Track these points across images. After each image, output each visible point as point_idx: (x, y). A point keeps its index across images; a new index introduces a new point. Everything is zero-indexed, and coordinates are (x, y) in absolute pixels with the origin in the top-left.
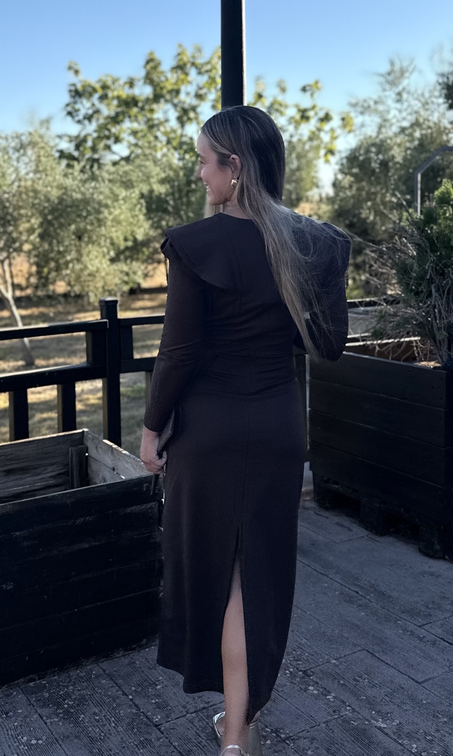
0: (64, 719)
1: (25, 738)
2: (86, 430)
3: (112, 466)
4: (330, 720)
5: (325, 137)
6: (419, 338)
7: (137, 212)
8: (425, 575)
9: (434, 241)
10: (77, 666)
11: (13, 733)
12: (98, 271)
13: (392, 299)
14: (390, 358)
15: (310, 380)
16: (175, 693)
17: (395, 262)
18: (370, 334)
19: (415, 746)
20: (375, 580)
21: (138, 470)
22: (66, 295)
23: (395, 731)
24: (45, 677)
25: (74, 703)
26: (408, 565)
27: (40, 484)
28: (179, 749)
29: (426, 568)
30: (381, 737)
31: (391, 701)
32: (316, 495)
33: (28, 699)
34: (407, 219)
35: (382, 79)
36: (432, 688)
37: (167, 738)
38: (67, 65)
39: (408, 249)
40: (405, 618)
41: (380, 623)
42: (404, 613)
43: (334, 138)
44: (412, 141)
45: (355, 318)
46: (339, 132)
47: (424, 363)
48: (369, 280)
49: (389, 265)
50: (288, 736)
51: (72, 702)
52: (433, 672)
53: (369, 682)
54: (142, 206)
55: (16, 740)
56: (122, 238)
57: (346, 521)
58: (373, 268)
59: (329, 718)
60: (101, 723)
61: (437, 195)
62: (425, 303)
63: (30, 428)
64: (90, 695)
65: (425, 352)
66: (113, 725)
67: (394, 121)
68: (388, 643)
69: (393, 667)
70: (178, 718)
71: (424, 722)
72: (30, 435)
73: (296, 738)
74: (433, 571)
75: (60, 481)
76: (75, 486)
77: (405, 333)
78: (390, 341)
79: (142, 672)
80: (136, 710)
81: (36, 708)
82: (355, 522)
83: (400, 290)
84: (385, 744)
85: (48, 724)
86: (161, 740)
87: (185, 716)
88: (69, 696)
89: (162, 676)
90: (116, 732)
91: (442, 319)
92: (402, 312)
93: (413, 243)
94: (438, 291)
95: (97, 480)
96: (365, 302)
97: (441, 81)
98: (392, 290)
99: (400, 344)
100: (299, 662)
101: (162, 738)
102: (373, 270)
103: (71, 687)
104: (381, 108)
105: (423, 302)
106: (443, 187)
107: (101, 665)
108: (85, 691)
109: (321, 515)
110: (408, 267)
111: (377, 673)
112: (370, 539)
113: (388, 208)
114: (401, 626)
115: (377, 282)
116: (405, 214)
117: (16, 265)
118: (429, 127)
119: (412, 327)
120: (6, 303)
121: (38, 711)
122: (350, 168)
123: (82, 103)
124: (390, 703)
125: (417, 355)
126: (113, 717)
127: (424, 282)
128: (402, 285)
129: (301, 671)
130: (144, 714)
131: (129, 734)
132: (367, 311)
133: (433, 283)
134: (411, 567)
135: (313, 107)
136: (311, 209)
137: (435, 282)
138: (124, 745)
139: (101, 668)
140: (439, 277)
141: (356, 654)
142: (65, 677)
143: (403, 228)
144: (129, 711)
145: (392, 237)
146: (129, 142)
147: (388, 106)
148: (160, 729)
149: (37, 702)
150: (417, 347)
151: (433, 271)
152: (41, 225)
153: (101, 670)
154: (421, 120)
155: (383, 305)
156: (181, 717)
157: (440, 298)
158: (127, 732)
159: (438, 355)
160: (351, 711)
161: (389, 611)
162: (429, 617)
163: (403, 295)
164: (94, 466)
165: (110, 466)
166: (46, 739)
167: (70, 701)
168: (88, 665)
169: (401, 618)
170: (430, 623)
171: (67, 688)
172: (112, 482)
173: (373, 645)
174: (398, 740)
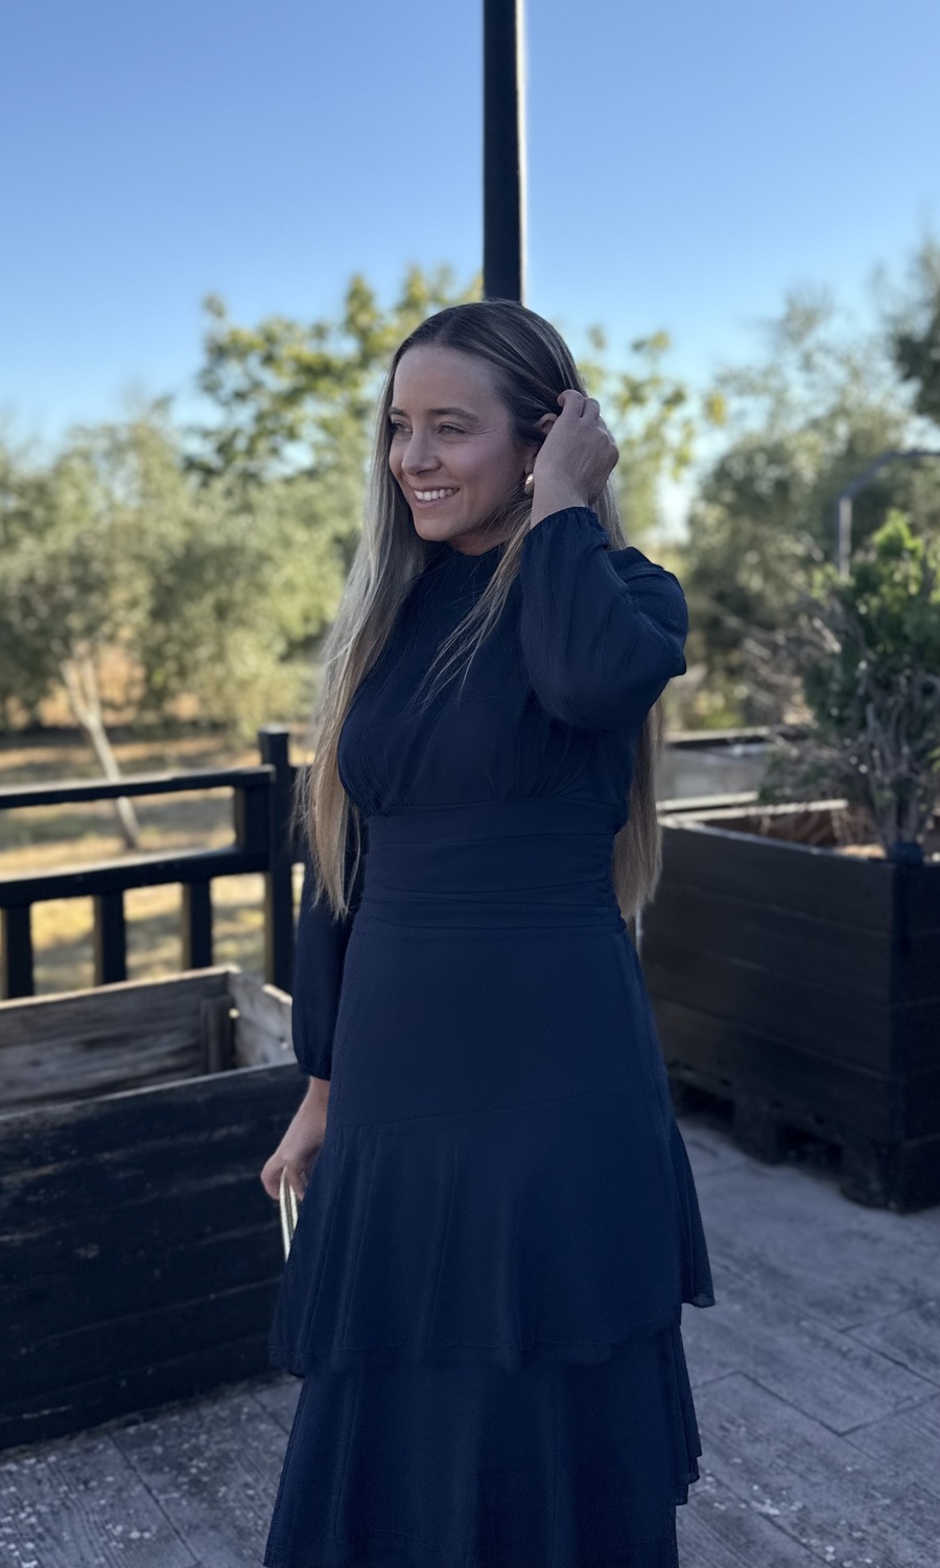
0: (190, 1494)
1: (120, 1528)
2: (233, 969)
6: (845, 803)
8: (852, 1238)
9: (872, 627)
10: (214, 1398)
11: (97, 1519)
12: (256, 677)
13: (791, 732)
14: (790, 841)
17: (801, 663)
19: (831, 1549)
20: (761, 1247)
22: (195, 722)
23: (796, 1521)
24: (156, 1419)
25: (209, 1465)
26: (821, 1220)
27: (148, 1066)
29: (853, 1225)
30: (768, 1531)
33: (126, 1458)
34: (823, 586)
36: (864, 1444)
39: (823, 638)
40: (815, 1315)
41: (768, 1324)
42: (812, 1305)
43: (689, 436)
44: (833, 443)
47: (853, 850)
48: (754, 697)
49: (789, 668)
51: (206, 1464)
52: (866, 1415)
53: (748, 1433)
55: (102, 1531)
56: (298, 618)
57: (708, 1138)
58: (761, 675)
60: (258, 1503)
61: (878, 540)
62: (854, 738)
63: (129, 963)
65: (854, 829)
67: (798, 405)
68: (782, 1361)
69: (791, 1404)
71: (848, 1505)
72: (128, 977)
74: (866, 1230)
75: (184, 1060)
76: (211, 1071)
77: (817, 793)
81: (139, 1472)
82: (724, 1141)
83: (811, 715)
84: (777, 1546)
85: (162, 1503)
88: (199, 1453)
91: (886, 770)
92: (813, 755)
93: (835, 629)
94: (878, 715)
95: (254, 1060)
97: (889, 330)
98: (793, 715)
99: (807, 815)
102: (761, 679)
104: (774, 382)
105: (851, 736)
106: (889, 526)
107: (257, 1396)
108: (228, 1444)
111: (762, 1417)
112: (751, 1171)
114: (808, 1331)
115: (766, 701)
116: (819, 576)
117: (106, 667)
118: (866, 416)
119: (831, 782)
120: (87, 736)
121: (143, 1479)
122: (719, 491)
123: (227, 368)
124: (786, 1471)
125: (838, 834)
127: (853, 700)
128: (814, 707)
133: (869, 703)
134: (826, 1223)
135: (653, 380)
137: (873, 702)
139: (259, 1402)
141: (725, 1381)
142: (192, 1419)
143: (815, 601)
145: (794, 617)
146: (314, 441)
147: (788, 379)
149: (141, 1462)
150: (839, 820)
151: (870, 681)
152: (152, 592)
153: (258, 1406)
154: (850, 404)
155: (777, 742)
157: (883, 729)
159: (879, 833)
160: (715, 1484)
161: (785, 1302)
162: (859, 1315)
163: (815, 725)
164: (246, 1035)
166: (158, 1532)
167: (203, 1461)
168: (234, 1397)
169: (808, 1315)
170: (861, 1325)
171: (197, 1438)
172: (280, 1063)
173: (755, 1364)
174: (800, 1538)
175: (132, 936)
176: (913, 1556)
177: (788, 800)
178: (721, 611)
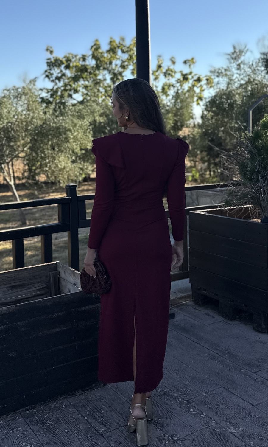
0: (47, 432)
1: (24, 444)
2: (58, 261)
3: (74, 283)
4: (203, 429)
5: (197, 90)
6: (252, 206)
7: (87, 134)
8: (257, 343)
9: (260, 149)
10: (54, 401)
12: (64, 168)
14: (236, 217)
15: (189, 230)
16: (112, 415)
17: (238, 161)
18: (224, 204)
19: (252, 443)
20: (228, 346)
23: (241, 434)
24: (35, 408)
25: (53, 422)
26: (247, 337)
27: (31, 294)
30: (232, 438)
32: (193, 297)
33: (26, 421)
34: (244, 137)
35: (229, 57)
37: (108, 442)
38: (45, 48)
39: (245, 153)
40: (246, 368)
41: (231, 371)
42: (245, 365)
43: (202, 91)
45: (215, 194)
46: (205, 87)
48: (223, 172)
49: (234, 163)
50: (178, 438)
51: (52, 422)
52: (262, 399)
54: (90, 130)
55: (18, 445)
57: (211, 312)
58: (225, 165)
59: (203, 427)
60: (69, 434)
61: (261, 123)
62: (255, 185)
63: (25, 261)
64: (62, 418)
65: (256, 213)
66: (76, 435)
67: (236, 80)
68: (236, 383)
69: (239, 397)
70: (114, 430)
71: (257, 428)
72: (25, 266)
73: (183, 440)
74: (261, 340)
75: (43, 292)
76: (52, 295)
78: (235, 207)
79: (93, 403)
80: (90, 426)
81: (30, 426)
82: (216, 313)
83: (241, 178)
84: (235, 442)
85: (37, 435)
87: (118, 428)
88: (50, 418)
89: (104, 406)
90: (77, 439)
91: (265, 195)
92: (242, 190)
93: (248, 151)
94: (262, 178)
96: (221, 185)
97: (262, 57)
98: (236, 178)
99: (241, 209)
100: (184, 395)
101: (105, 442)
102: (225, 166)
103: (51, 413)
104: (228, 73)
106: (265, 118)
107: (68, 400)
108: (59, 415)
109: (197, 309)
111: (230, 401)
112: (225, 323)
114: (244, 373)
115: (227, 173)
116: (243, 134)
117: (16, 166)
118: (257, 84)
119: (248, 199)
120: (10, 187)
121: (31, 428)
122: (212, 107)
123: (54, 69)
124: (238, 418)
125: (251, 215)
126: (76, 430)
127: (254, 173)
129: (186, 400)
130: (94, 428)
131: (85, 440)
132: (222, 190)
133: (260, 174)
134: (249, 338)
135: (191, 73)
136: (189, 131)
137: (261, 173)
139: (69, 402)
140: (263, 170)
141: (218, 390)
142: (47, 408)
143: (242, 142)
144: (85, 426)
145: (236, 147)
146: (83, 92)
147: (233, 72)
148: (104, 436)
149: (31, 422)
150: (251, 210)
151: (259, 167)
154: (252, 80)
155: (231, 186)
156: (116, 429)
157: (264, 182)
159: (263, 215)
160: (215, 423)
161: (236, 364)
162: (259, 367)
163: (242, 181)
164: (63, 283)
165: (73, 283)
166: (36, 445)
167: (50, 421)
168: (61, 400)
169: (243, 368)
170: (260, 371)
171: (49, 414)
172: (74, 292)
173: (227, 384)
174: (242, 439)
177: (235, 205)
178: (212, 146)
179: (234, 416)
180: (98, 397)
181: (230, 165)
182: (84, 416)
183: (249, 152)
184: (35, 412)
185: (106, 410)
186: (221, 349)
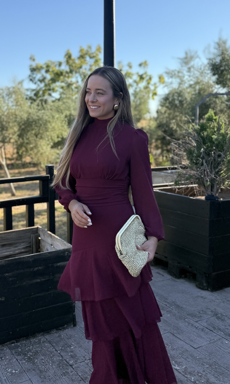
0: (28, 361)
1: (10, 370)
2: (39, 226)
3: (51, 243)
6: (197, 185)
7: (63, 124)
8: (199, 298)
9: (205, 139)
10: (34, 337)
11: (4, 367)
12: (45, 152)
13: (184, 166)
14: (183, 195)
16: (80, 351)
17: (186, 149)
18: (174, 183)
19: (193, 378)
20: (175, 300)
21: (63, 246)
22: (30, 163)
23: (184, 371)
24: (19, 342)
25: (33, 354)
26: (191, 293)
27: (17, 251)
28: (81, 377)
29: (199, 294)
31: (182, 357)
33: (11, 352)
34: (192, 129)
35: (181, 61)
36: (202, 351)
37: (76, 371)
39: (192, 142)
40: (189, 318)
41: (177, 320)
42: (188, 315)
43: (156, 88)
44: (195, 91)
45: (167, 175)
47: (199, 197)
48: (173, 157)
49: (183, 150)
51: (32, 354)
52: (202, 344)
53: (171, 348)
54: (66, 121)
55: (5, 370)
56: (56, 137)
57: (161, 271)
60: (45, 364)
61: (206, 117)
64: (40, 350)
65: (200, 192)
66: (51, 364)
67: (187, 81)
68: (180, 329)
69: (183, 341)
70: (81, 362)
71: (197, 367)
72: (13, 228)
74: (202, 296)
75: (27, 250)
76: (34, 253)
77: (190, 182)
78: (184, 186)
79: (65, 340)
80: (62, 358)
81: (15, 355)
82: (165, 272)
83: (188, 162)
84: (179, 377)
85: (20, 363)
86: (73, 372)
87: (84, 361)
88: (30, 351)
89: (74, 343)
90: (52, 368)
91: (208, 176)
94: (206, 162)
95: (44, 250)
96: (171, 168)
97: (209, 62)
98: (184, 162)
99: (187, 188)
101: (73, 371)
102: (175, 153)
103: (31, 347)
104: (180, 75)
105: (199, 168)
106: (209, 113)
107: (45, 336)
108: (37, 348)
110: (192, 151)
111: (175, 343)
112: (172, 280)
113: (183, 123)
114: (187, 322)
115: (177, 158)
116: (191, 126)
117: (7, 149)
118: (203, 84)
119: (194, 180)
120: (2, 167)
121: (16, 357)
122: (165, 103)
123: (36, 74)
124: (181, 358)
126: (51, 361)
128: (189, 160)
130: (65, 360)
131: (58, 369)
132: (172, 172)
133: (204, 159)
134: (192, 294)
136: (146, 123)
137: (205, 159)
138: (56, 374)
139: (46, 338)
140: (207, 156)
141: (166, 334)
142: (28, 342)
143: (190, 133)
144: (58, 358)
145: (184, 137)
146: (60, 92)
147: (184, 74)
148: (73, 367)
149: (15, 353)
150: (196, 189)
151: (204, 153)
152: (19, 130)
153: (45, 339)
154: (199, 81)
155: (179, 169)
156: (82, 362)
157: (207, 166)
158: (57, 368)
159: (206, 193)
161: (181, 314)
162: (200, 318)
163: (190, 165)
164: (43, 244)
166: (19, 371)
167: (31, 353)
168: (39, 337)
169: (187, 317)
170: (201, 320)
171: (30, 347)
172: (51, 251)
173: (173, 330)
174: (185, 375)
175: (13, 218)
176: (214, 380)
177: (183, 184)
178: (165, 135)
179: (178, 356)
180: (69, 336)
181: (180, 152)
182: (57, 350)
183: (195, 141)
184: (19, 345)
185: (75, 346)
186: (169, 302)
